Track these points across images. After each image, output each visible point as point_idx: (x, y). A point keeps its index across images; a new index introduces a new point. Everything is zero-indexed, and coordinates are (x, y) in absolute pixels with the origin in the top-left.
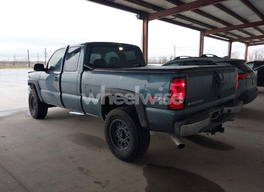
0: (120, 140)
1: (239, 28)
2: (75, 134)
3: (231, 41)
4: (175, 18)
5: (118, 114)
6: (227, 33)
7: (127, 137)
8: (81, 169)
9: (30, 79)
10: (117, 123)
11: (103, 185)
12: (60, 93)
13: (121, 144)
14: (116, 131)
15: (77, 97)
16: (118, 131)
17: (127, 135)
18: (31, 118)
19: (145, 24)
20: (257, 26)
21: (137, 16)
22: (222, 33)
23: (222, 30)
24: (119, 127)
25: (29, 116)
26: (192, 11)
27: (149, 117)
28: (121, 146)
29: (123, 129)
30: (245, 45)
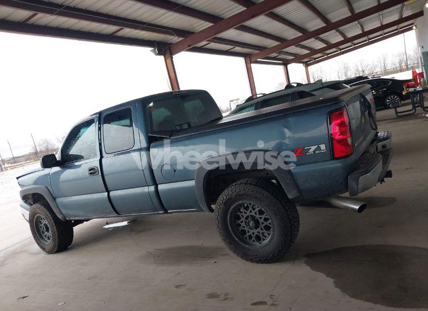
0: (251, 233)
1: (296, 42)
2: (149, 252)
3: (285, 63)
4: (208, 44)
5: (240, 193)
6: (280, 53)
7: (263, 223)
8: (212, 296)
9: (25, 188)
10: (238, 209)
11: (269, 303)
12: (106, 193)
13: (253, 238)
14: (239, 222)
15: (146, 189)
16: (243, 219)
17: (261, 221)
18: (43, 254)
19: (169, 61)
20: (320, 36)
21: (154, 51)
22: (274, 55)
23: (273, 49)
24: (243, 214)
25: (37, 254)
26: (236, 28)
27: (300, 181)
28: (254, 241)
29: (253, 213)
30: (303, 66)
